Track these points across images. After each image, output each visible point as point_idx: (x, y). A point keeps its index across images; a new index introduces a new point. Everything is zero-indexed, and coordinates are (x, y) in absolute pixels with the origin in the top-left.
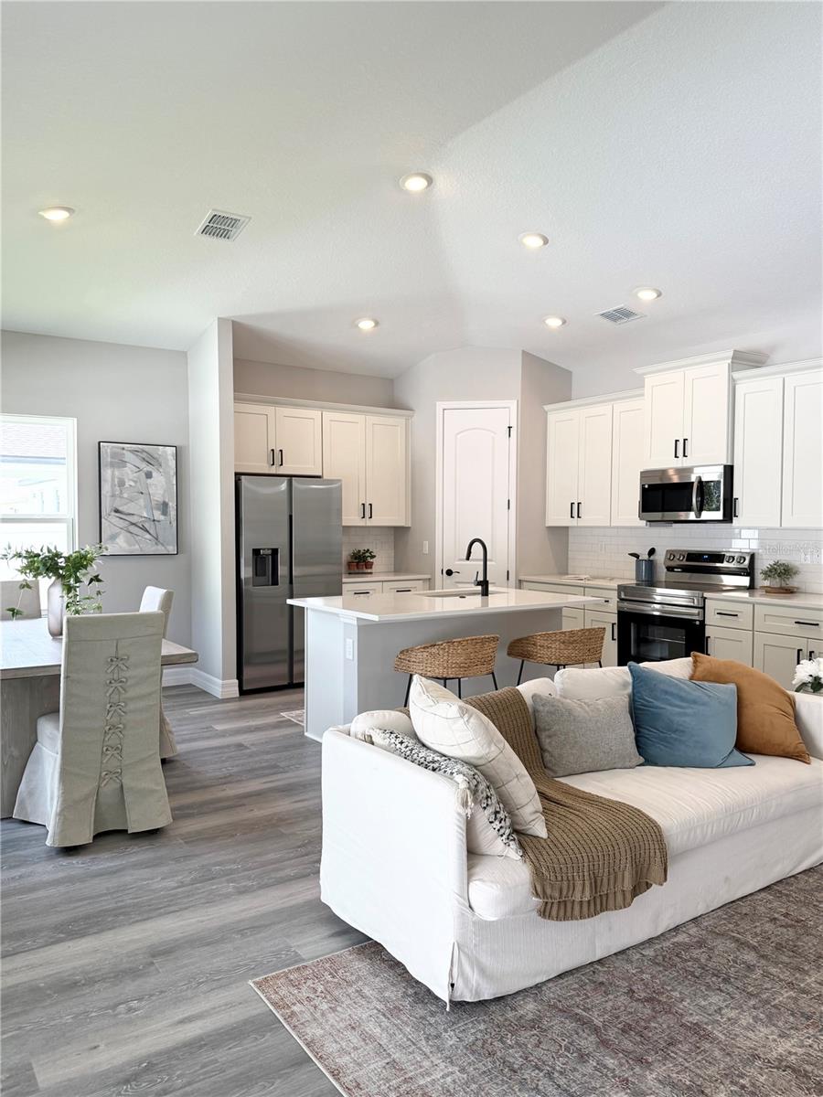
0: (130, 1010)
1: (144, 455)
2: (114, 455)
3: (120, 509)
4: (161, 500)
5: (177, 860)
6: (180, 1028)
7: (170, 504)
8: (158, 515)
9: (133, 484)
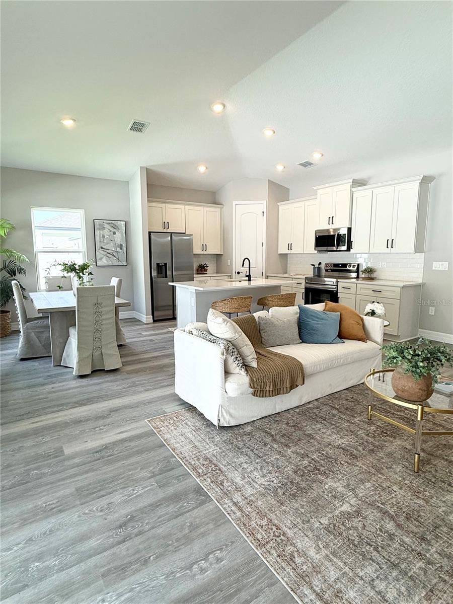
0: (101, 429)
1: (112, 225)
2: (100, 225)
3: (103, 247)
4: (119, 243)
5: (123, 380)
6: (119, 435)
7: (123, 245)
8: (119, 250)
9: (108, 237)
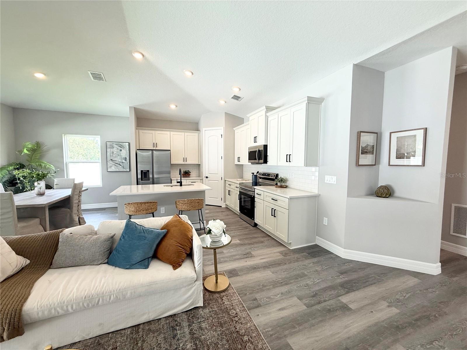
1: (119, 145)
2: (110, 145)
3: (113, 159)
4: (125, 157)
7: (127, 158)
8: (124, 161)
9: (116, 153)
